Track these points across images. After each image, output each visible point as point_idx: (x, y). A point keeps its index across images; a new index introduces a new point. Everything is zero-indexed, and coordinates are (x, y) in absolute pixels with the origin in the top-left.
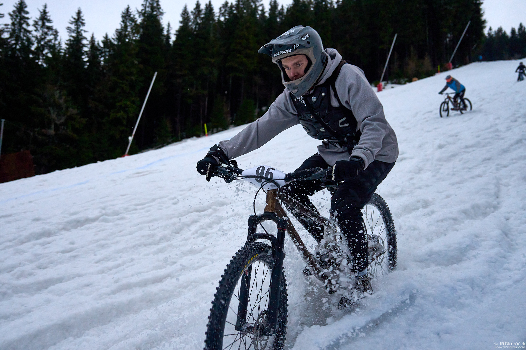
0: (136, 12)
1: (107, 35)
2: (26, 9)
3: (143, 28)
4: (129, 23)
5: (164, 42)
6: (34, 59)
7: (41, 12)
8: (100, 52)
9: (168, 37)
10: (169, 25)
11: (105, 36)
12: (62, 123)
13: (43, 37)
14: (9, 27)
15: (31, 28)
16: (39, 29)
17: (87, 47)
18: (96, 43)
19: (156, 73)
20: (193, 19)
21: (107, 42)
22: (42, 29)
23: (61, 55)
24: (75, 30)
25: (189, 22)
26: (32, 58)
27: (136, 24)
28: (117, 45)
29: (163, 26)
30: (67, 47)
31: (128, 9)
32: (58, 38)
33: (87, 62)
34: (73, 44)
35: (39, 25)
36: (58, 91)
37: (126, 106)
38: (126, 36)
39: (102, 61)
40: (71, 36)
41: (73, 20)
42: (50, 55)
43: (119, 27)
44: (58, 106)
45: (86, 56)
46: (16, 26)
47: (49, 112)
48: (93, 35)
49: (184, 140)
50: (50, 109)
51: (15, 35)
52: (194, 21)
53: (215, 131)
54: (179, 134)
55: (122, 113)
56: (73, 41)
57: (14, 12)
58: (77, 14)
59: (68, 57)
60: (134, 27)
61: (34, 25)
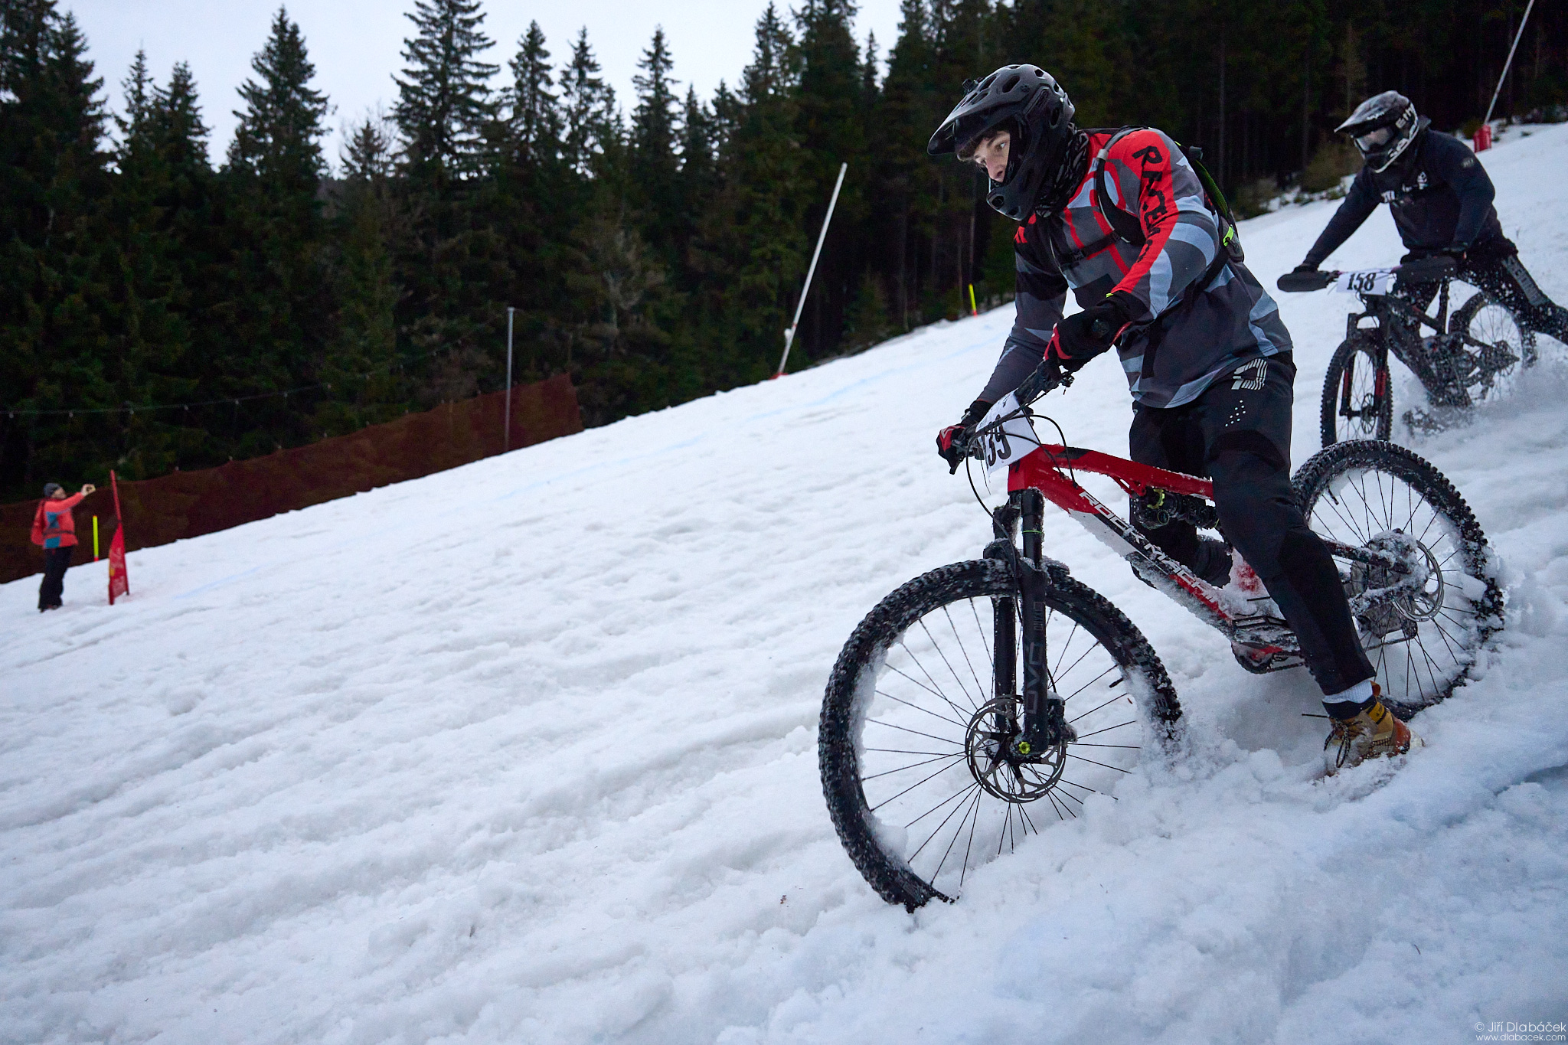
0: (791, 17)
1: (723, 85)
2: (543, 47)
3: (808, 55)
4: (775, 47)
5: (861, 84)
6: (566, 162)
7: (576, 49)
8: (710, 128)
9: (871, 70)
10: (871, 39)
11: (719, 87)
12: (634, 307)
13: (583, 107)
14: (512, 93)
15: (556, 90)
16: (573, 89)
17: (679, 119)
18: (700, 107)
19: (845, 166)
20: (931, 14)
21: (724, 100)
22: (579, 89)
23: (624, 147)
24: (652, 82)
25: (923, 23)
26: (562, 160)
27: (791, 48)
28: (750, 108)
29: (858, 43)
30: (636, 125)
31: (770, 12)
32: (616, 106)
33: (681, 156)
34: (649, 115)
35: (573, 80)
36: (622, 233)
37: (776, 256)
38: (768, 81)
39: (716, 150)
40: (644, 98)
41: (648, 58)
42: (599, 150)
43: (751, 61)
44: (622, 269)
45: (679, 142)
46: (525, 89)
47: (605, 283)
48: (691, 87)
49: (917, 331)
50: (607, 275)
51: (524, 110)
52: (936, 19)
53: (995, 303)
54: (906, 315)
55: (766, 271)
56: (648, 108)
57: (518, 57)
58: (653, 42)
59: (639, 148)
60: (786, 55)
61: (563, 83)
